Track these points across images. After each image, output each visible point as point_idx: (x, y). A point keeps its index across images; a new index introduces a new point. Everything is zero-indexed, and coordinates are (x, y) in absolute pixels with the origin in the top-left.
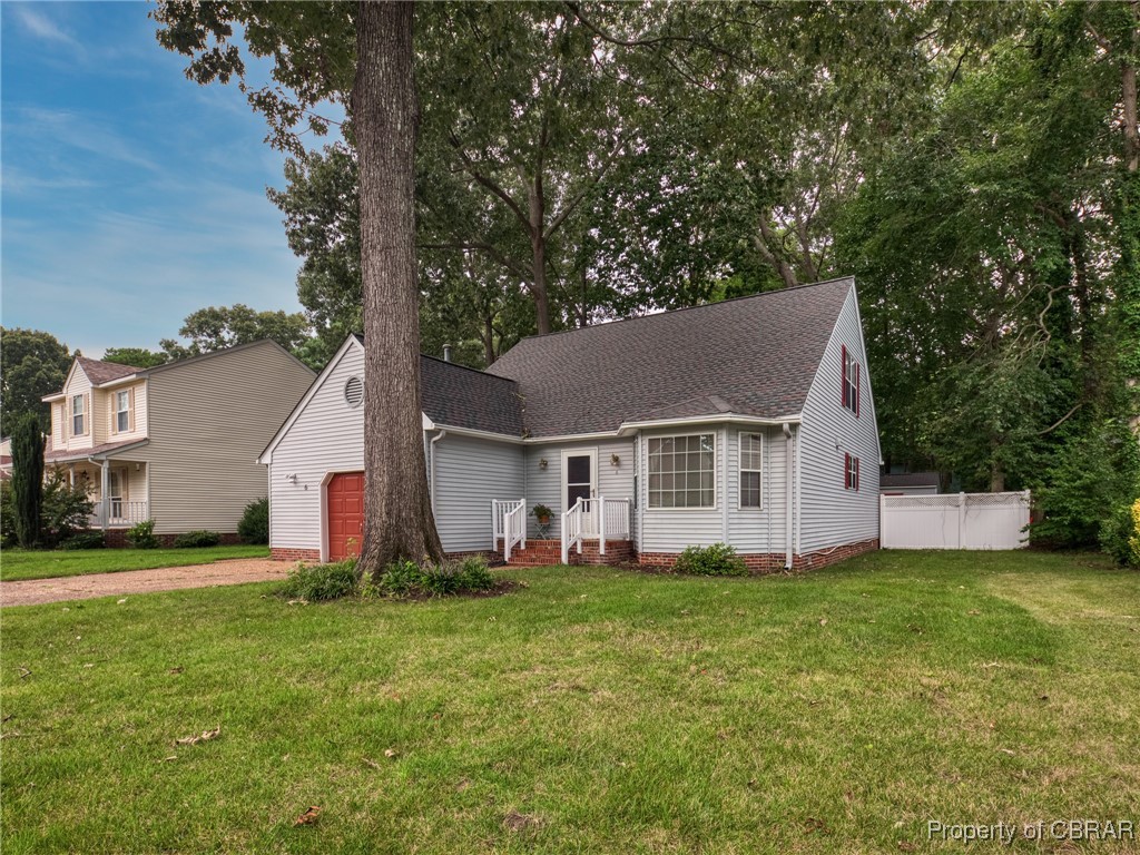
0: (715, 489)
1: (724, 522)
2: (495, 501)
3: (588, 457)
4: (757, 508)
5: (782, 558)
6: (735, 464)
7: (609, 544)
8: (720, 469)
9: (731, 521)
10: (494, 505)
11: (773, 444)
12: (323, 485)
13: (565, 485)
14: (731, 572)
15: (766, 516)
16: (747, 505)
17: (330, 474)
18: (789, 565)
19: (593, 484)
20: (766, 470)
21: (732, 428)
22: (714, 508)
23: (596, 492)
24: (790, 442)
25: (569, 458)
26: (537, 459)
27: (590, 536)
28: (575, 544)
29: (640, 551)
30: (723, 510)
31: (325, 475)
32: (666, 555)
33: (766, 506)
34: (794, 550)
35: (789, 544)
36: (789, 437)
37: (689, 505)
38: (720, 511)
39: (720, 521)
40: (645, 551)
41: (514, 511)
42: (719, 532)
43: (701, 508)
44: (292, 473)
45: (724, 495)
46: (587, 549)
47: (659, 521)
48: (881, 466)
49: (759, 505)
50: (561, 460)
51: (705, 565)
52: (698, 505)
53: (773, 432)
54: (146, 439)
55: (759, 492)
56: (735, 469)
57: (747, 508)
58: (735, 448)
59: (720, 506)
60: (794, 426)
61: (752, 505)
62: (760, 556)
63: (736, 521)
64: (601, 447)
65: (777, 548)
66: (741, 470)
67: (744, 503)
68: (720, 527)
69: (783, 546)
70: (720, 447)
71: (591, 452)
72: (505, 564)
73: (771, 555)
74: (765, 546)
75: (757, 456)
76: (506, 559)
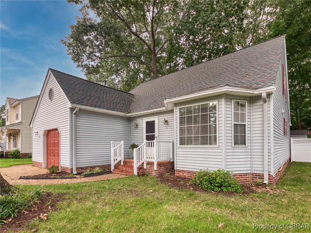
0: (217, 134)
1: (223, 154)
2: (112, 142)
3: (154, 121)
4: (244, 146)
5: (261, 176)
6: (230, 119)
7: (159, 164)
8: (220, 122)
9: (228, 154)
10: (111, 144)
11: (254, 108)
12: (44, 135)
13: (145, 134)
14: (229, 189)
15: (250, 151)
16: (238, 144)
17: (45, 131)
18: (266, 182)
19: (156, 134)
20: (249, 123)
21: (228, 96)
22: (217, 146)
23: (158, 138)
24: (266, 105)
25: (146, 122)
26: (133, 124)
27: (150, 160)
28: (143, 163)
29: (175, 169)
30: (223, 147)
31: (43, 131)
32: (189, 172)
33: (249, 144)
34: (269, 172)
35: (266, 168)
36: (265, 102)
37: (201, 144)
38: (221, 147)
39: (220, 154)
40: (178, 169)
41: (117, 147)
42: (220, 160)
43: (209, 146)
44: (37, 131)
45: (223, 138)
46: (148, 166)
47: (185, 153)
48: (290, 126)
49: (245, 144)
50: (143, 123)
51: (211, 184)
52: (207, 144)
53: (254, 99)
54: (20, 122)
55: (245, 136)
56: (230, 122)
57: (237, 146)
58: (230, 109)
59: (220, 144)
60: (269, 95)
61: (241, 144)
62: (246, 174)
63: (231, 154)
64: (160, 116)
65: (257, 169)
66: (233, 123)
67: (236, 143)
68: (220, 157)
69: (261, 169)
70: (220, 109)
71: (155, 119)
72: (111, 172)
73: (253, 174)
74: (250, 169)
75: (243, 115)
76: (112, 170)
